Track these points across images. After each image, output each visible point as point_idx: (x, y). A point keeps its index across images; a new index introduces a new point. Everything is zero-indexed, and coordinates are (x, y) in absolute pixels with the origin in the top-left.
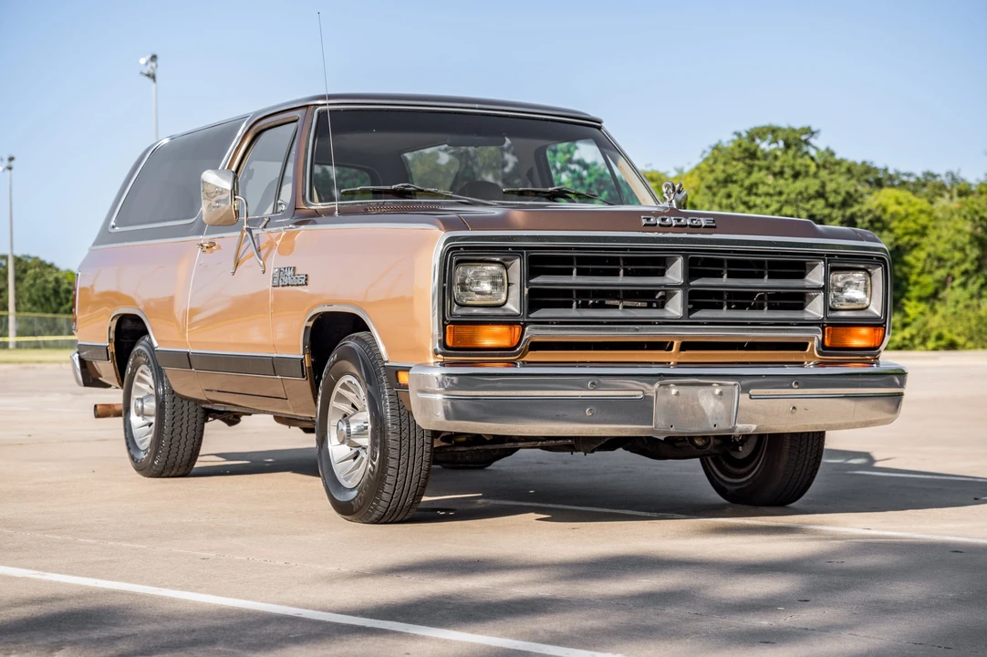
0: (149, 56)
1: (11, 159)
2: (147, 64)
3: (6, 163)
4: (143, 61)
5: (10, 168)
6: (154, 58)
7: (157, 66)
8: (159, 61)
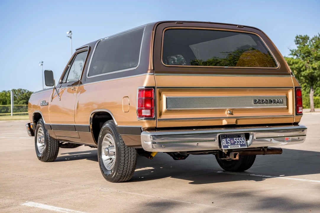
0: (69, 31)
1: (42, 62)
2: (69, 34)
3: (41, 63)
4: (68, 33)
5: (42, 65)
6: (70, 32)
7: (72, 34)
8: (72, 32)
